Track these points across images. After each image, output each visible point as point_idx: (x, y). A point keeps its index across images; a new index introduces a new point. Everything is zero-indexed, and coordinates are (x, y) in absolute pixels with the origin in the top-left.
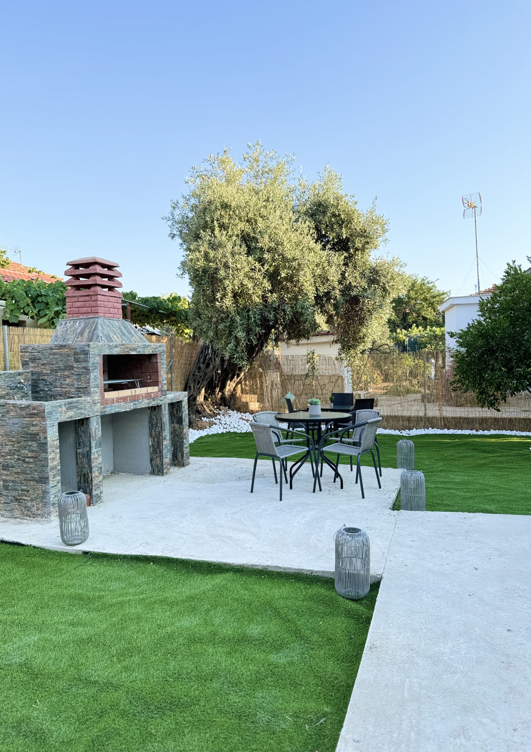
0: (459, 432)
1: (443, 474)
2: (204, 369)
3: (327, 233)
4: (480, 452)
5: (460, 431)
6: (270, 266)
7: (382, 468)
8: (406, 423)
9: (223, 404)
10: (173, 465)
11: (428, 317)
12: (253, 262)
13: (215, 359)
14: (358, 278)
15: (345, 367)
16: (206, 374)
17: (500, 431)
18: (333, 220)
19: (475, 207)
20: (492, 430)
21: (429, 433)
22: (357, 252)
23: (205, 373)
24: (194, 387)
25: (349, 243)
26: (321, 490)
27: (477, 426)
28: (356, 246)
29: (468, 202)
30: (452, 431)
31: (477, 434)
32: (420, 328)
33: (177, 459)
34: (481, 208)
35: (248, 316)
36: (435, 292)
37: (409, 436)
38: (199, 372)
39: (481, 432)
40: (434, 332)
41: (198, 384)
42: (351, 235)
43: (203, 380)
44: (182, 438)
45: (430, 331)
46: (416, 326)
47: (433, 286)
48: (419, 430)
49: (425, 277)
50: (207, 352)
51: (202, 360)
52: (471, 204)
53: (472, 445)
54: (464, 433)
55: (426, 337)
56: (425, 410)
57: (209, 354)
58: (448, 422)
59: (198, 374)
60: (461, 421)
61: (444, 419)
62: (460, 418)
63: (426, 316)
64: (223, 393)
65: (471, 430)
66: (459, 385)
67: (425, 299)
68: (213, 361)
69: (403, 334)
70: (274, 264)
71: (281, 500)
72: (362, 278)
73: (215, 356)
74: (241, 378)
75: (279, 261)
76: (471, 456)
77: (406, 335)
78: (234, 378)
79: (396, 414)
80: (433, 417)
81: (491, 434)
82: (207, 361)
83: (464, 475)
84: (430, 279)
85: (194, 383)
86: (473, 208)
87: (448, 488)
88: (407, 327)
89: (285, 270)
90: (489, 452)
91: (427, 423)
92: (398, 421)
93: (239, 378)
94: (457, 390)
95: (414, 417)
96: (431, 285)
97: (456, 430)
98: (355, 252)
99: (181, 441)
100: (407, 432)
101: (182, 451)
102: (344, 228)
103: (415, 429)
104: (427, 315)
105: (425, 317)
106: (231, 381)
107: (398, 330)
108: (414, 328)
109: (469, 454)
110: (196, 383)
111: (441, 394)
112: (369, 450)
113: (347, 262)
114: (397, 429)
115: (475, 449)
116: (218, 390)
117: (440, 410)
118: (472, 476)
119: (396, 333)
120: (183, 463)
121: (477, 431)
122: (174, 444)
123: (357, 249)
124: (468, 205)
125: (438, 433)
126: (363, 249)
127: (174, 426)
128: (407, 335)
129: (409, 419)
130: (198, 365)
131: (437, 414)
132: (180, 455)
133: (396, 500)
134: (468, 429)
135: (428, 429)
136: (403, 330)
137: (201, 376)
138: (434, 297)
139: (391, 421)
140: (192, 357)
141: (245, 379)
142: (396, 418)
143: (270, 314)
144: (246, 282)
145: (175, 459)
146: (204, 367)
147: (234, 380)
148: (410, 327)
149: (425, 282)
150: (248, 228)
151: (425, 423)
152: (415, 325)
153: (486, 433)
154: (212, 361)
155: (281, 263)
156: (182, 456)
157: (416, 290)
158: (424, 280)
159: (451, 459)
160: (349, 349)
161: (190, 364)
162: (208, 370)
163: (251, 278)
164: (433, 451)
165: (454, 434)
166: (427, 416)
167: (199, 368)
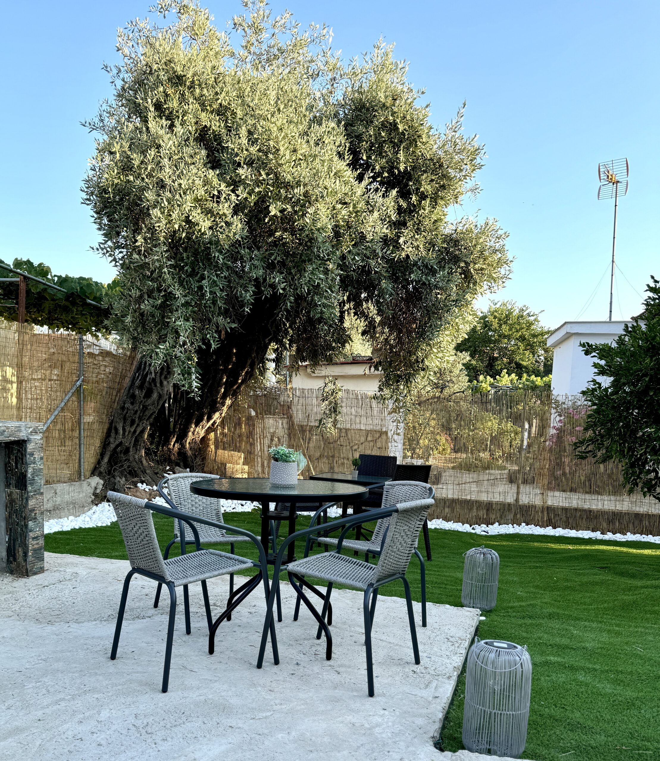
0: (573, 533)
1: (555, 624)
2: (142, 399)
3: (371, 159)
4: (616, 574)
5: (574, 531)
6: (250, 194)
7: (428, 605)
8: (482, 513)
9: (182, 464)
10: (7, 572)
11: (524, 363)
12: (215, 181)
13: (161, 383)
14: (422, 250)
15: (390, 413)
16: (145, 408)
17: (644, 536)
18: (383, 134)
19: (618, 182)
20: (629, 534)
21: (522, 532)
22: (423, 202)
23: (143, 406)
24: (124, 430)
25: (411, 183)
26: (277, 661)
27: (605, 525)
28: (422, 189)
29: (608, 172)
30: (560, 532)
31: (604, 538)
32: (513, 375)
33: (15, 560)
34: (627, 185)
35: (201, 288)
36: (537, 328)
37: (486, 536)
38: (132, 404)
39: (609, 536)
40: (533, 382)
41: (132, 424)
42: (414, 168)
43: (140, 419)
44: (25, 518)
45: (527, 380)
46: (507, 373)
47: (535, 320)
48: (504, 525)
49: (525, 306)
50: (147, 369)
51: (138, 383)
52: (612, 176)
53: (599, 560)
54: (581, 536)
55: (520, 389)
56: (518, 493)
57: (151, 373)
58: (555, 515)
59: (131, 407)
60: (578, 514)
61: (549, 509)
62: (576, 510)
63: (521, 362)
64: (183, 446)
65: (593, 531)
66: (590, 448)
67: (522, 338)
68: (158, 385)
69: (488, 382)
70: (257, 190)
71: (165, 689)
72: (429, 250)
73: (163, 377)
74: (215, 422)
75: (268, 184)
76: (602, 583)
77: (491, 385)
78: (202, 420)
79: (468, 498)
80: (529, 506)
81: (627, 541)
82: (147, 384)
83: (601, 630)
84: (533, 309)
85: (124, 423)
86: (614, 183)
87: (572, 668)
88: (495, 374)
89: (279, 203)
90: (633, 576)
91: (518, 516)
92: (471, 509)
93: (211, 422)
94: (587, 457)
95: (497, 503)
96: (532, 318)
97: (567, 531)
98: (420, 202)
99: (23, 523)
100: (483, 529)
101: (25, 544)
102: (401, 152)
103: (497, 524)
104: (523, 361)
105: (520, 364)
106: (196, 426)
107: (481, 378)
108: (504, 376)
109: (597, 578)
110: (128, 422)
111: (547, 467)
112: (398, 575)
113: (405, 219)
114: (467, 523)
115: (606, 568)
116: (174, 440)
117: (543, 494)
118: (618, 634)
119: (478, 382)
120: (27, 569)
121: (602, 533)
122: (11, 529)
123: (423, 197)
124: (608, 176)
125: (537, 533)
126: (435, 199)
127: (11, 493)
128: (493, 384)
129: (489, 506)
130: (131, 391)
131: (538, 501)
132: (21, 553)
133: (452, 703)
134: (587, 529)
135: (519, 525)
136: (488, 377)
137: (136, 411)
138: (534, 336)
139: (458, 508)
140: (123, 377)
141: (223, 424)
142: (468, 504)
143: (247, 291)
144: (196, 216)
145: (11, 559)
146: (142, 396)
147: (201, 424)
148: (499, 373)
149: (525, 314)
150: (218, 124)
151: (515, 514)
152: (505, 371)
153: (619, 537)
154: (156, 386)
155: (272, 189)
156: (26, 554)
157: (511, 324)
158: (523, 310)
159: (567, 588)
160: (398, 381)
161: (119, 391)
162: (149, 401)
163: (208, 212)
164: (530, 568)
165: (564, 537)
166: (521, 503)
167: (133, 396)
